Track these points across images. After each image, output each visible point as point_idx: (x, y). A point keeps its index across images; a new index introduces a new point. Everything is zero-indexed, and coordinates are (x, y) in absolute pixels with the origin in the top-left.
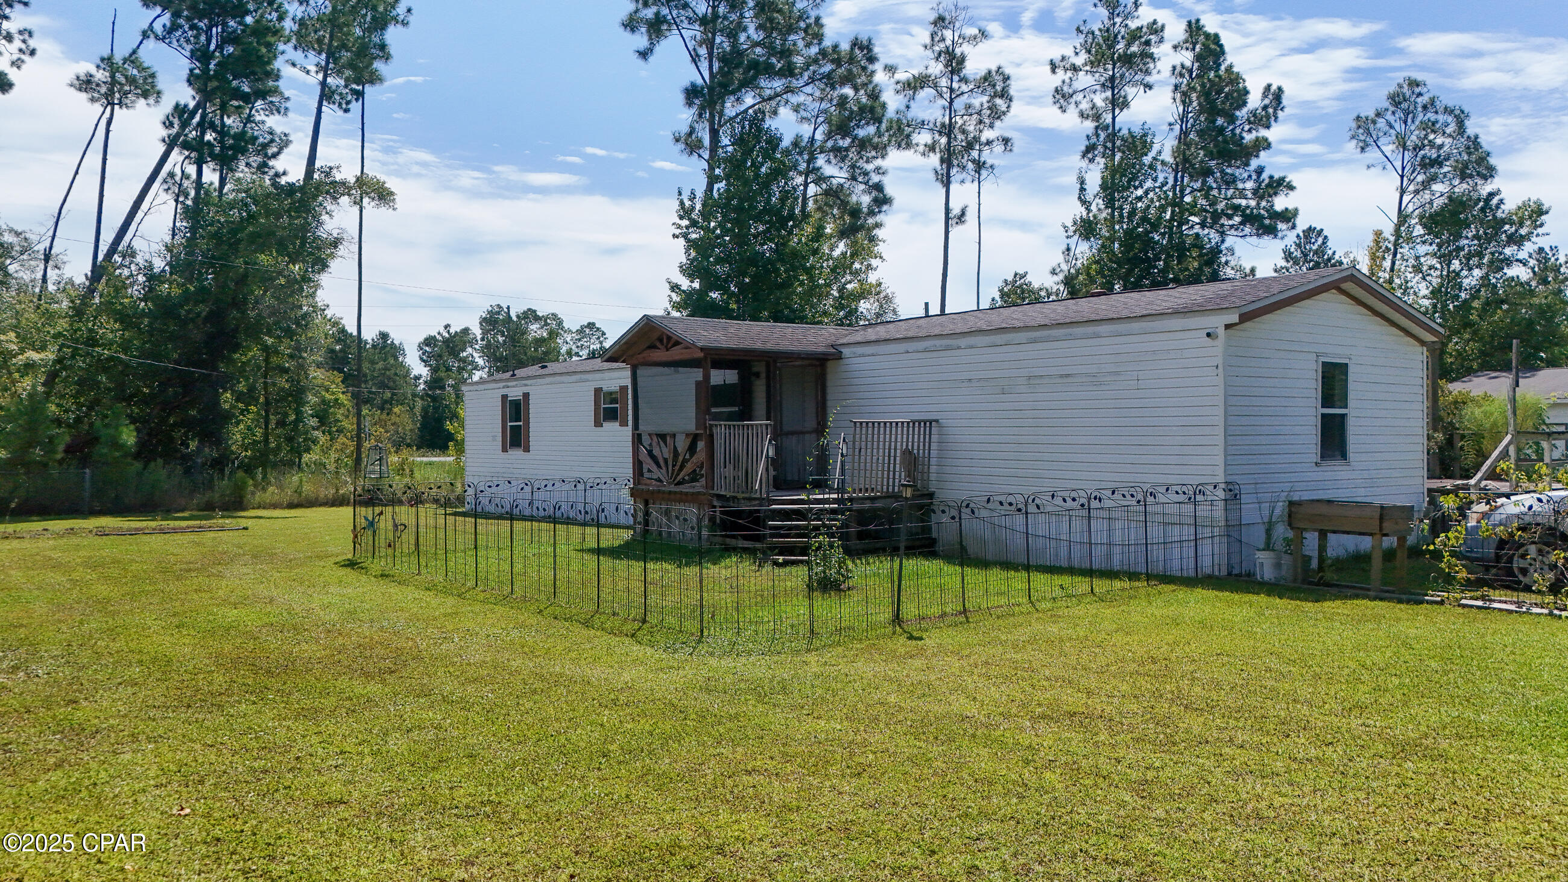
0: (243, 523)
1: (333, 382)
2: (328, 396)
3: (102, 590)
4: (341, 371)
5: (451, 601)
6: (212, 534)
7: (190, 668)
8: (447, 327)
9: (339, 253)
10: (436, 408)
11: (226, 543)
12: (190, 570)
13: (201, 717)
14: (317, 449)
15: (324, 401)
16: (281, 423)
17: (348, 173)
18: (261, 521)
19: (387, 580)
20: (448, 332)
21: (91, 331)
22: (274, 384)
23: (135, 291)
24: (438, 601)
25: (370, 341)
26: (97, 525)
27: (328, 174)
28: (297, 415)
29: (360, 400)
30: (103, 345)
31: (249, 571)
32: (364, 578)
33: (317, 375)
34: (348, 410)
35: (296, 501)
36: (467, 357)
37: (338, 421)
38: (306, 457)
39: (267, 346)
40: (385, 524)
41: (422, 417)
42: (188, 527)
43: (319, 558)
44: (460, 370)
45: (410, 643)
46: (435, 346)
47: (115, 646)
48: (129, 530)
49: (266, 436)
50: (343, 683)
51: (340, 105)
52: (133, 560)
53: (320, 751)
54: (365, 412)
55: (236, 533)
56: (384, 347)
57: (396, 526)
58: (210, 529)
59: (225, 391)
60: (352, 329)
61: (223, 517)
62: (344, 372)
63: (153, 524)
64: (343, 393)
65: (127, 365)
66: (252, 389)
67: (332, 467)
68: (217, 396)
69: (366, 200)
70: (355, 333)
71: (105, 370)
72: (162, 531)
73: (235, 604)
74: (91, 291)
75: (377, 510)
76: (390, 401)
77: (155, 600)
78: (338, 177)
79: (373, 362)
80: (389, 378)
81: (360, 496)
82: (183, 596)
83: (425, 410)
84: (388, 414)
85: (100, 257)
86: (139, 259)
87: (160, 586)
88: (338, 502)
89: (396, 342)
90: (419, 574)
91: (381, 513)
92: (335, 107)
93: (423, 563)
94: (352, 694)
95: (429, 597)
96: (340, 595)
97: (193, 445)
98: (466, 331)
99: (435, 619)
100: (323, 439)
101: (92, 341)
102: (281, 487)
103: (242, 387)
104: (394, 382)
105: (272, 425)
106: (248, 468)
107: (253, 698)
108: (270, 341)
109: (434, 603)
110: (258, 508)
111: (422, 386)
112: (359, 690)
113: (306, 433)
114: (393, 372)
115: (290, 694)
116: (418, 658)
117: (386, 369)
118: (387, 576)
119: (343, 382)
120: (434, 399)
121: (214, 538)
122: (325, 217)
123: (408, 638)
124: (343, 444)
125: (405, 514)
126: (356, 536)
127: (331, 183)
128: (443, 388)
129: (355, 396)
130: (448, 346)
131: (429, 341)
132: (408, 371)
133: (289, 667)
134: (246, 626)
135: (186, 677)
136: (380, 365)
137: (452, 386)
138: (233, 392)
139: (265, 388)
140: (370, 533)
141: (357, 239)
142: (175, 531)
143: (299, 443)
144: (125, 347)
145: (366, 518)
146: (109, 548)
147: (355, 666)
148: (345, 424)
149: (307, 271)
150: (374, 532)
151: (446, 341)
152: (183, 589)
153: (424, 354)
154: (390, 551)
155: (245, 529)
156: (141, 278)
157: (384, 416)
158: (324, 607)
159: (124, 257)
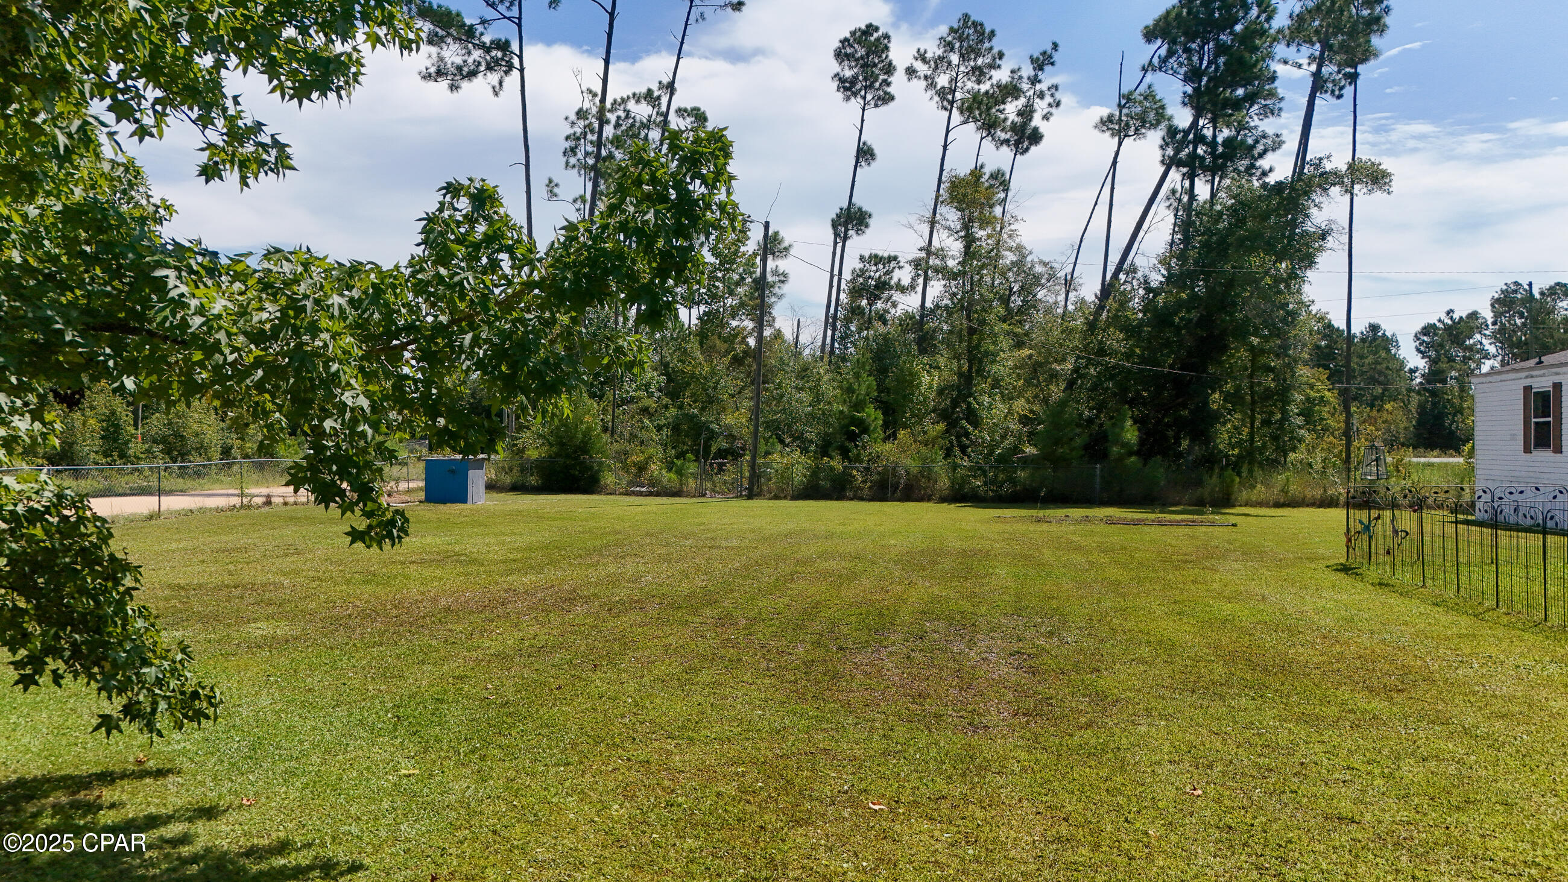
0: (1233, 520)
1: (1318, 379)
2: (1312, 394)
3: (1114, 573)
4: (1326, 367)
5: (1465, 621)
6: (1203, 529)
7: (1192, 655)
8: (1449, 312)
9: (1329, 245)
10: (1434, 404)
11: (1217, 538)
12: (1185, 562)
13: (1205, 703)
14: (1303, 447)
15: (1308, 399)
16: (1266, 423)
17: (1339, 162)
18: (1249, 518)
19: (1387, 589)
20: (1451, 318)
21: (1101, 342)
22: (1260, 384)
23: (1136, 303)
24: (1449, 619)
25: (1358, 334)
26: (1107, 514)
27: (1317, 166)
28: (1282, 414)
29: (1347, 399)
30: (1110, 354)
31: (1240, 567)
32: (1360, 585)
33: (1304, 372)
34: (1334, 408)
35: (1282, 500)
36: (1475, 344)
37: (1322, 419)
38: (1291, 456)
39: (1253, 347)
40: (1383, 527)
41: (1418, 414)
42: (1183, 521)
43: (1311, 560)
44: (1466, 360)
45: (1419, 663)
46: (1435, 334)
47: (1128, 625)
48: (1132, 520)
49: (1252, 435)
50: (1344, 693)
51: (1333, 92)
52: (1137, 549)
53: (1325, 762)
54: (1353, 409)
55: (1226, 529)
56: (1375, 339)
57: (1395, 532)
58: (1202, 523)
59: (1214, 392)
60: (1340, 323)
61: (1213, 513)
62: (1330, 369)
63: (1152, 516)
64: (1329, 390)
65: (1129, 371)
66: (1238, 389)
67: (1318, 467)
68: (1208, 396)
69: (1357, 187)
70: (1343, 326)
71: (1112, 378)
72: (1161, 523)
73: (1229, 598)
74: (1100, 308)
75: (1374, 513)
76: (1381, 398)
77: (1158, 587)
78: (1328, 166)
79: (1362, 357)
80: (1380, 373)
81: (1354, 498)
82: (1181, 586)
83: (1421, 407)
84: (1378, 411)
85: (1108, 277)
86: (1139, 275)
87: (1162, 574)
88: (1328, 502)
89: (1389, 334)
90: (1424, 586)
91: (1378, 518)
92: (1328, 96)
93: (1428, 574)
94: (1355, 707)
95: (1438, 613)
96: (1335, 601)
97: (1185, 444)
98: (1474, 315)
99: (1447, 639)
100: (1309, 437)
101: (1102, 352)
102: (1268, 486)
103: (1229, 387)
104: (1386, 377)
105: (1257, 423)
106: (1236, 466)
107: (1252, 694)
108: (1255, 341)
109: (1445, 620)
110: (1245, 506)
111: (1418, 380)
112: (1362, 704)
113: (1292, 432)
114: (1384, 366)
115: (1288, 696)
116: (1429, 679)
117: (1377, 363)
118: (1386, 585)
119: (1328, 379)
120: (1434, 393)
121: (1206, 533)
122: (1314, 211)
123: (1416, 656)
124: (1330, 443)
125: (1406, 519)
126: (1349, 540)
127: (1322, 175)
128: (1444, 381)
129: (1343, 393)
130: (1450, 335)
131: (1428, 330)
132: (1402, 363)
133: (1285, 668)
134: (1241, 621)
135: (1189, 663)
136: (1370, 359)
137: (1456, 378)
138: (1221, 392)
139: (1251, 388)
140: (1365, 537)
141: (1347, 230)
142: (1172, 523)
143: (1284, 442)
144: (1128, 356)
145: (1360, 522)
146: (1117, 536)
147: (1356, 678)
148: (1331, 422)
149: (1294, 267)
150: (1370, 537)
151: (1448, 329)
152: (1180, 578)
153: (1421, 344)
154: (1389, 559)
155: (1234, 525)
156: (1141, 292)
157: (1374, 413)
158: (1317, 612)
159: (1127, 274)
